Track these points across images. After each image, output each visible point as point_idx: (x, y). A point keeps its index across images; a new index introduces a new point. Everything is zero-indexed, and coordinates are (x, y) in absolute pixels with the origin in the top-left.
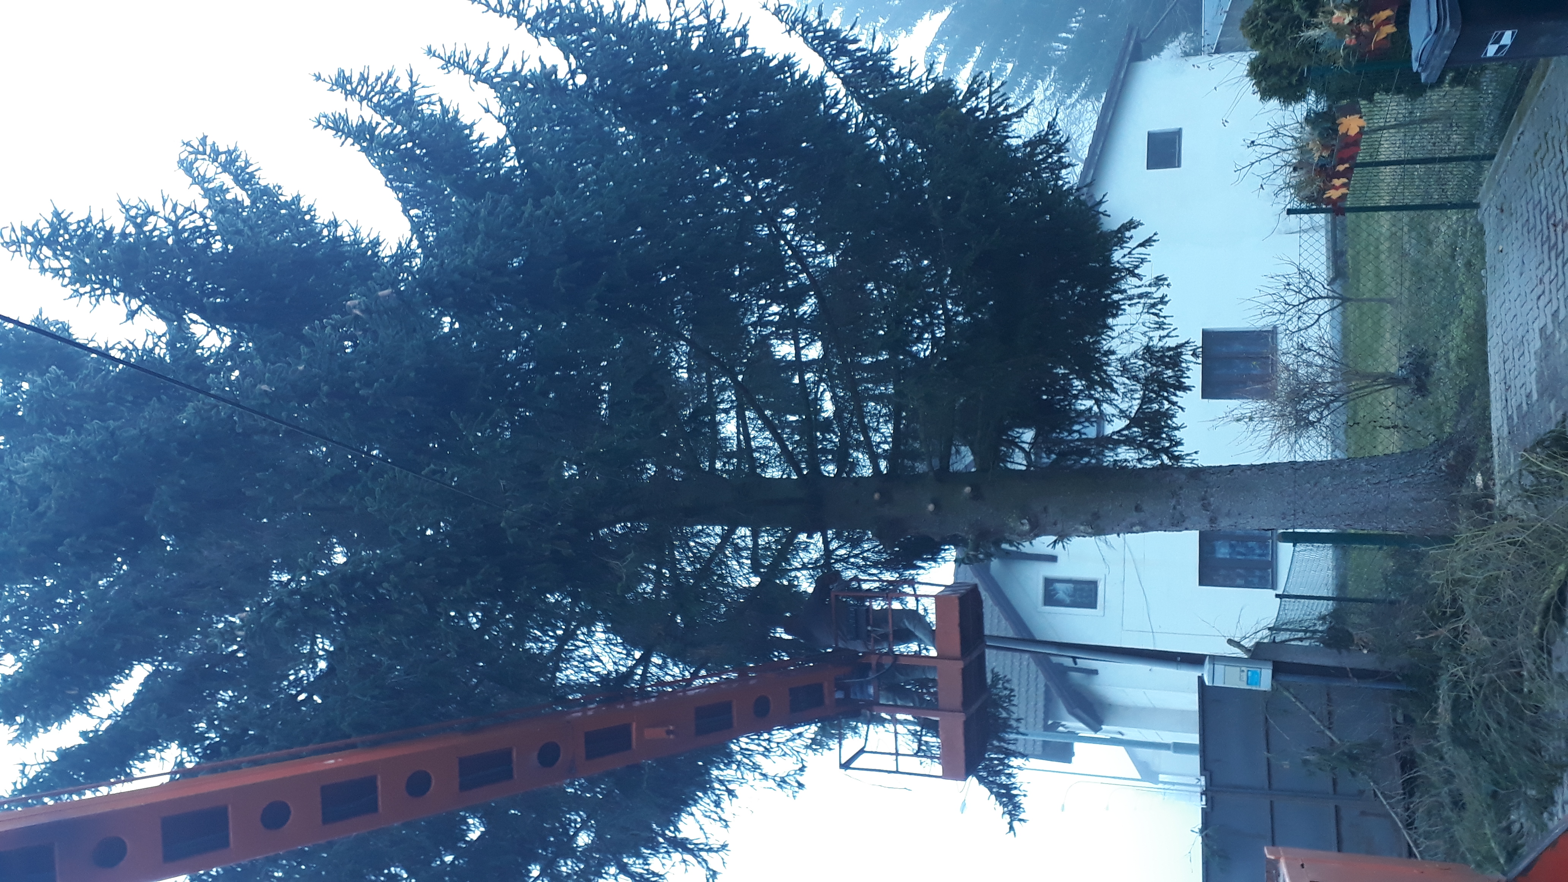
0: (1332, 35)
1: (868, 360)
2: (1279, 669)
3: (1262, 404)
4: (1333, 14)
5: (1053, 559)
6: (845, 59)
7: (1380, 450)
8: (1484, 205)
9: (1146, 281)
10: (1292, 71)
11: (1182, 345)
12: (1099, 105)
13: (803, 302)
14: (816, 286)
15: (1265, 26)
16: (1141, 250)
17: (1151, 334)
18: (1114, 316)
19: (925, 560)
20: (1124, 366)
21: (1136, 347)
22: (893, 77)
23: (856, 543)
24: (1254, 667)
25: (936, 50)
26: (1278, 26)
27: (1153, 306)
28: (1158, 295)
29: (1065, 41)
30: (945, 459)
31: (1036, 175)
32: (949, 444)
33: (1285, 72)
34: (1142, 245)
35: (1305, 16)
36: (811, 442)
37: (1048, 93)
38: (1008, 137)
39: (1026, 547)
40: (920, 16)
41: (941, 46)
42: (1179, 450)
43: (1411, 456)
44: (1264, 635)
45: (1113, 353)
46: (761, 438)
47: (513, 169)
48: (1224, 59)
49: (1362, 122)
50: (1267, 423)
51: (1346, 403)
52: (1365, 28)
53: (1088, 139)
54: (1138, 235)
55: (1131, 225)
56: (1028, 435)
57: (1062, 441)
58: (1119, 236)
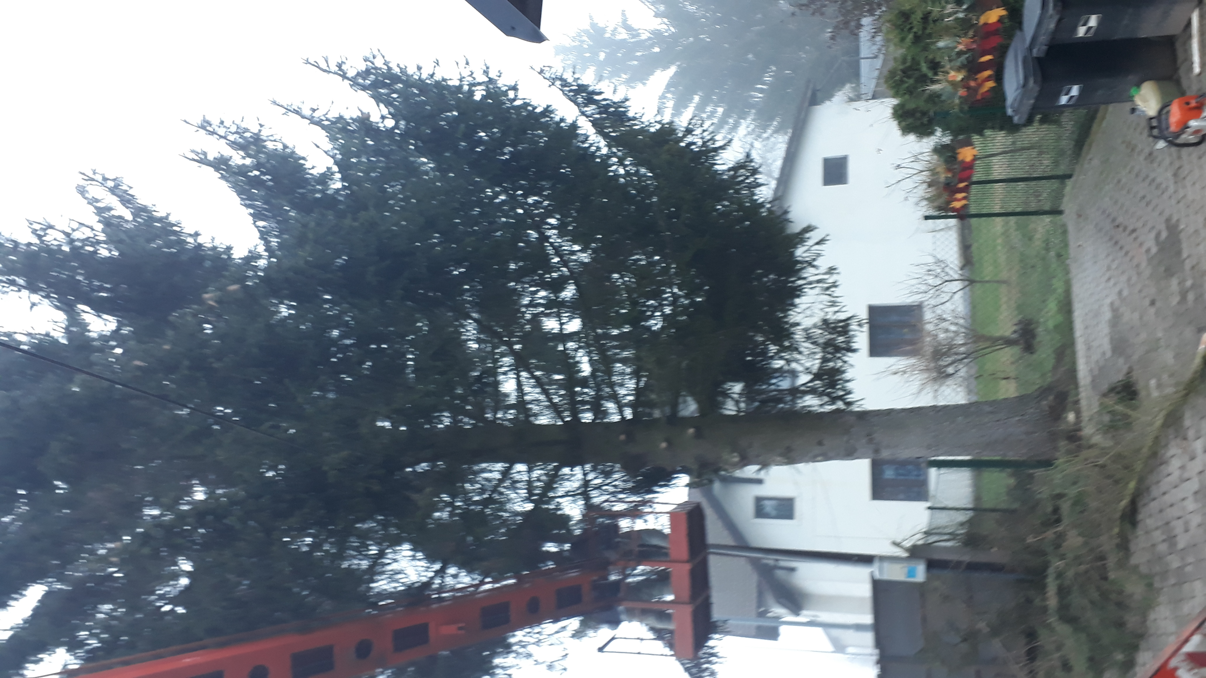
0: (949, 88)
1: (615, 332)
2: (932, 565)
3: (912, 361)
4: (948, 73)
5: (759, 482)
6: (594, 107)
7: (1001, 396)
8: (1067, 212)
9: (823, 269)
10: (924, 114)
11: (849, 319)
12: (786, 138)
13: (563, 289)
14: (574, 276)
15: (902, 81)
16: (817, 247)
17: (827, 310)
18: (798, 296)
19: (661, 486)
20: (807, 334)
21: (816, 319)
22: (630, 119)
23: (607, 474)
24: (912, 564)
25: (665, 98)
26: (911, 81)
27: (828, 289)
28: (831, 281)
29: (761, 91)
30: (675, 406)
31: (737, 192)
32: (677, 395)
33: (918, 115)
34: (818, 243)
35: (930, 74)
36: (572, 395)
37: (749, 129)
38: (715, 164)
39: (738, 473)
40: (652, 73)
41: (669, 96)
42: (850, 398)
43: (1021, 399)
44: (918, 539)
45: (798, 324)
46: (532, 393)
47: (337, 190)
48: (876, 104)
49: (975, 152)
50: (915, 376)
51: (975, 358)
52: (972, 84)
53: (779, 163)
54: (814, 237)
55: (809, 229)
56: (737, 388)
57: (763, 392)
58: (799, 238)
